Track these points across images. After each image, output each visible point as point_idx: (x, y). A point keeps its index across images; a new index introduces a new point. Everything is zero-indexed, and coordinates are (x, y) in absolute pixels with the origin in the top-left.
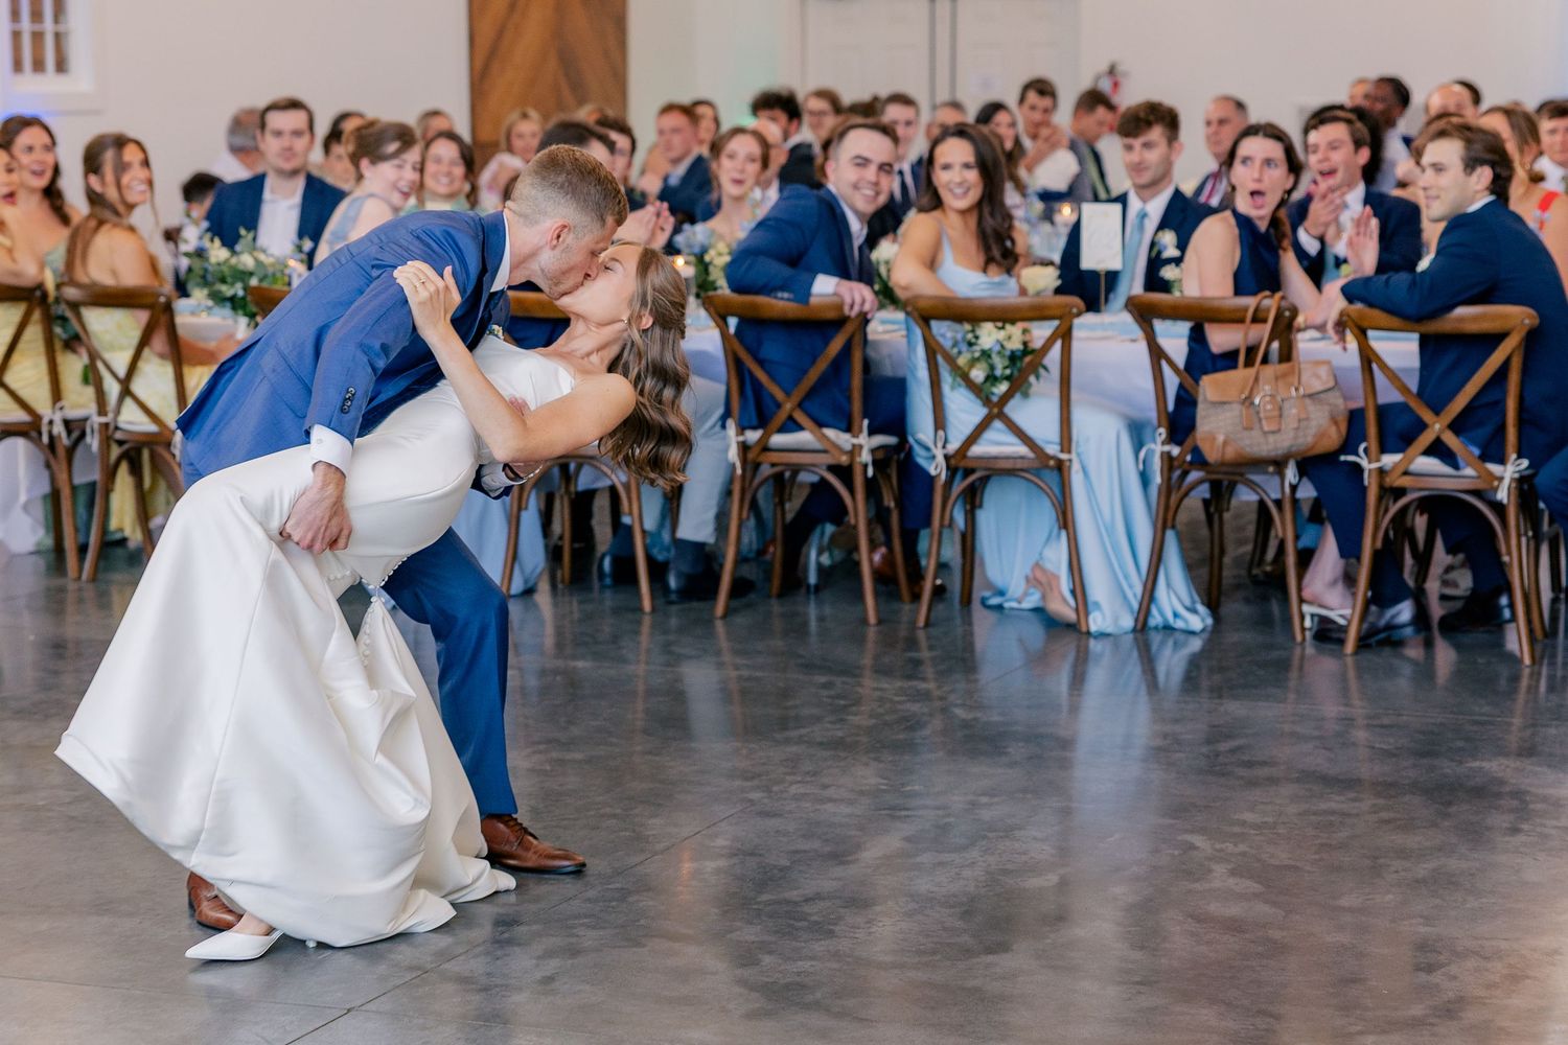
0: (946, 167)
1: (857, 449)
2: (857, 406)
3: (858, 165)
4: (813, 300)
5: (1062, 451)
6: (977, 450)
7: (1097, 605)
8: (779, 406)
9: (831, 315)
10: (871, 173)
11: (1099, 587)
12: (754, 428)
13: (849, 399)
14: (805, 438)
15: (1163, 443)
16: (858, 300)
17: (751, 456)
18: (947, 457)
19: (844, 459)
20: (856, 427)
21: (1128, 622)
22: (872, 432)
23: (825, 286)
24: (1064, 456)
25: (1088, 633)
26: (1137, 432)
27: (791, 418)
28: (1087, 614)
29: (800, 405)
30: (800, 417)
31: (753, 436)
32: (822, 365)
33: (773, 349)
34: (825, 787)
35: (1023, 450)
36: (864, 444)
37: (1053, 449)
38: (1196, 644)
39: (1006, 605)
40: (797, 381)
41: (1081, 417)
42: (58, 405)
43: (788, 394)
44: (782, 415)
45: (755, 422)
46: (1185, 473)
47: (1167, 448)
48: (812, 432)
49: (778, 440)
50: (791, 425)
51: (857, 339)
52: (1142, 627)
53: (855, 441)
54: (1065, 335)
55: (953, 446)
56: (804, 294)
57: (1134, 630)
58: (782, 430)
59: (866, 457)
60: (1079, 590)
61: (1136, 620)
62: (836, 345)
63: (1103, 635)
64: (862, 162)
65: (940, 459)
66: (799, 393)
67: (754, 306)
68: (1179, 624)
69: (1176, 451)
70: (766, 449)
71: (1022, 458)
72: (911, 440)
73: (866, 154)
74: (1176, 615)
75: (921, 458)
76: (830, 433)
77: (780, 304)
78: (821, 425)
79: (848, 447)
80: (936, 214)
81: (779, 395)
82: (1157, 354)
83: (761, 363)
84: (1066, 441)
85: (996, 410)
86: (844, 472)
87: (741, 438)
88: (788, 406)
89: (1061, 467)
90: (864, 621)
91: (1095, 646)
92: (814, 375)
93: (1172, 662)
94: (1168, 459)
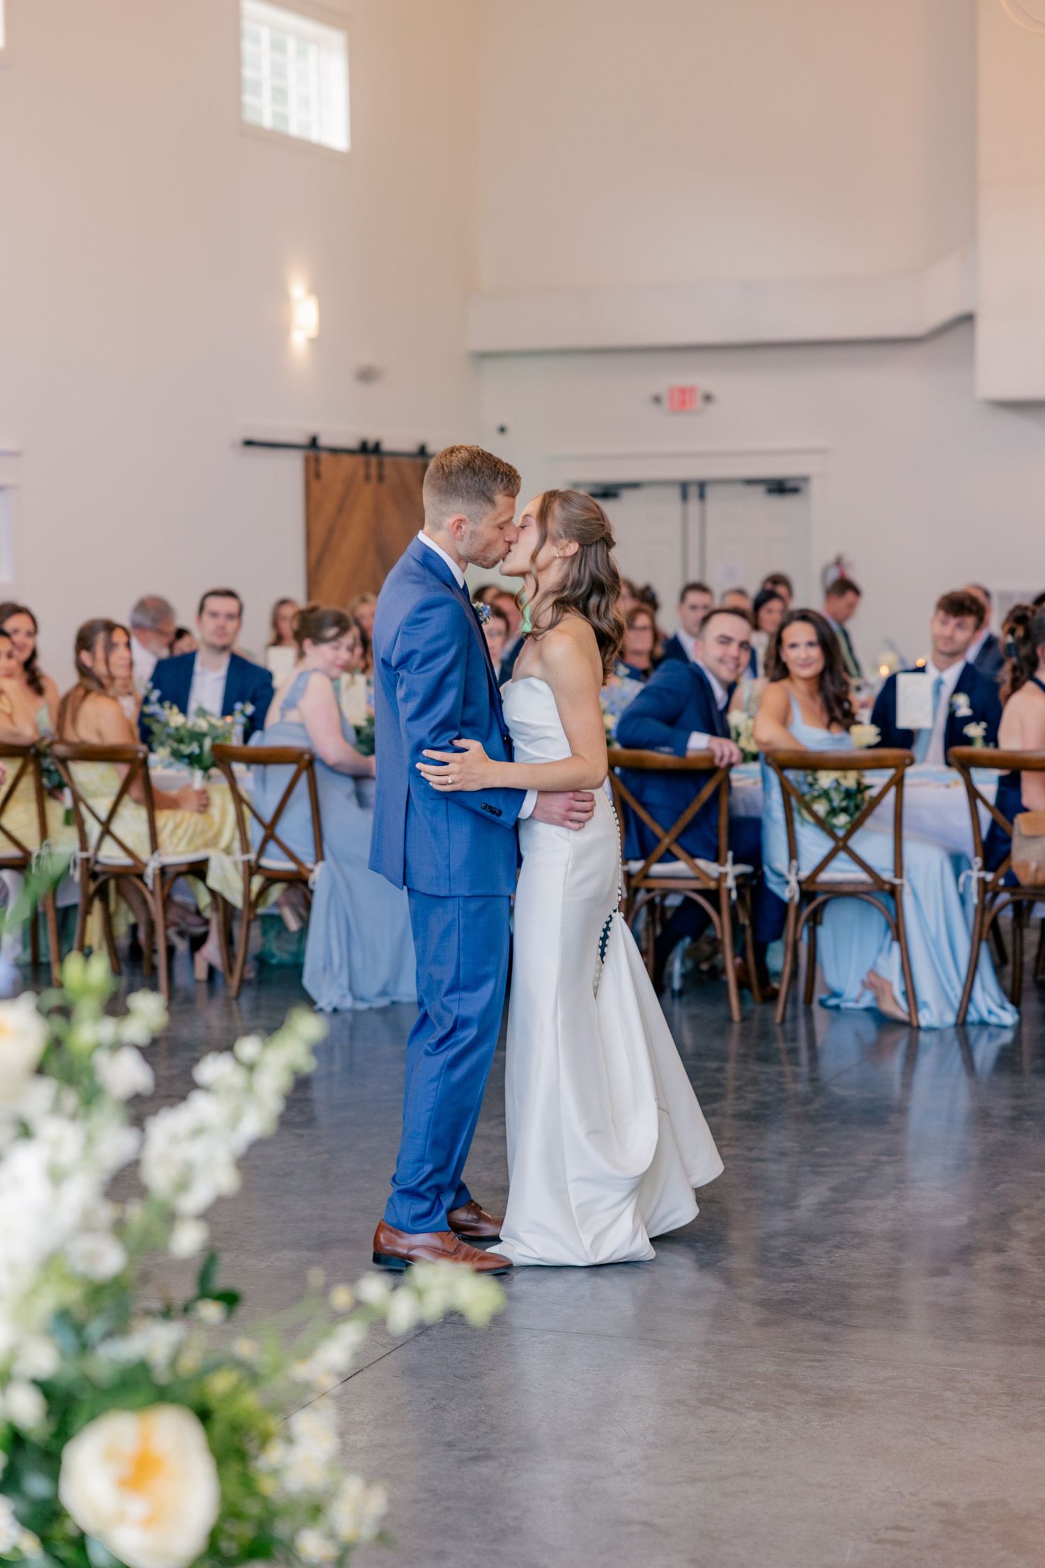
0: (793, 646)
1: (723, 876)
3: (722, 643)
4: (690, 754)
5: (896, 876)
6: (825, 876)
7: (926, 1004)
8: (658, 840)
9: (704, 765)
10: (733, 649)
11: (926, 989)
12: (637, 859)
13: (717, 836)
14: (680, 867)
15: (980, 870)
16: (727, 753)
17: (634, 883)
18: (800, 883)
19: (712, 885)
20: (722, 859)
21: (950, 1018)
22: (736, 861)
23: (699, 742)
24: (897, 881)
25: (919, 1028)
26: (958, 862)
27: (668, 851)
28: (917, 1011)
29: (677, 840)
30: (676, 850)
31: (636, 866)
32: (695, 807)
33: (654, 794)
34: (750, 1149)
35: (863, 876)
36: (729, 872)
37: (887, 876)
38: (1007, 1037)
39: (843, 1005)
40: (674, 821)
41: (909, 848)
42: (45, 842)
43: (667, 831)
44: (660, 850)
45: (638, 854)
46: (996, 895)
47: (982, 874)
48: (686, 861)
49: (657, 869)
50: (669, 857)
51: (724, 786)
52: (962, 1023)
53: (722, 870)
54: (898, 782)
55: (805, 874)
56: (681, 749)
57: (956, 1025)
58: (662, 860)
59: (730, 882)
60: (911, 994)
61: (958, 1016)
62: (707, 791)
63: (930, 1029)
64: (725, 640)
65: (794, 884)
66: (676, 830)
67: (641, 759)
68: (993, 1020)
69: (989, 877)
70: (645, 875)
71: (863, 883)
72: (766, 869)
73: (729, 633)
74: (990, 1012)
75: (773, 885)
76: (701, 863)
77: (662, 757)
78: (693, 856)
79: (715, 875)
80: (785, 683)
81: (658, 831)
82: (973, 794)
83: (644, 805)
84: (899, 869)
85: (841, 844)
86: (713, 896)
87: (626, 868)
88: (666, 841)
89: (894, 892)
90: (729, 1019)
91: (924, 1038)
92: (689, 815)
93: (985, 1052)
94: (983, 883)
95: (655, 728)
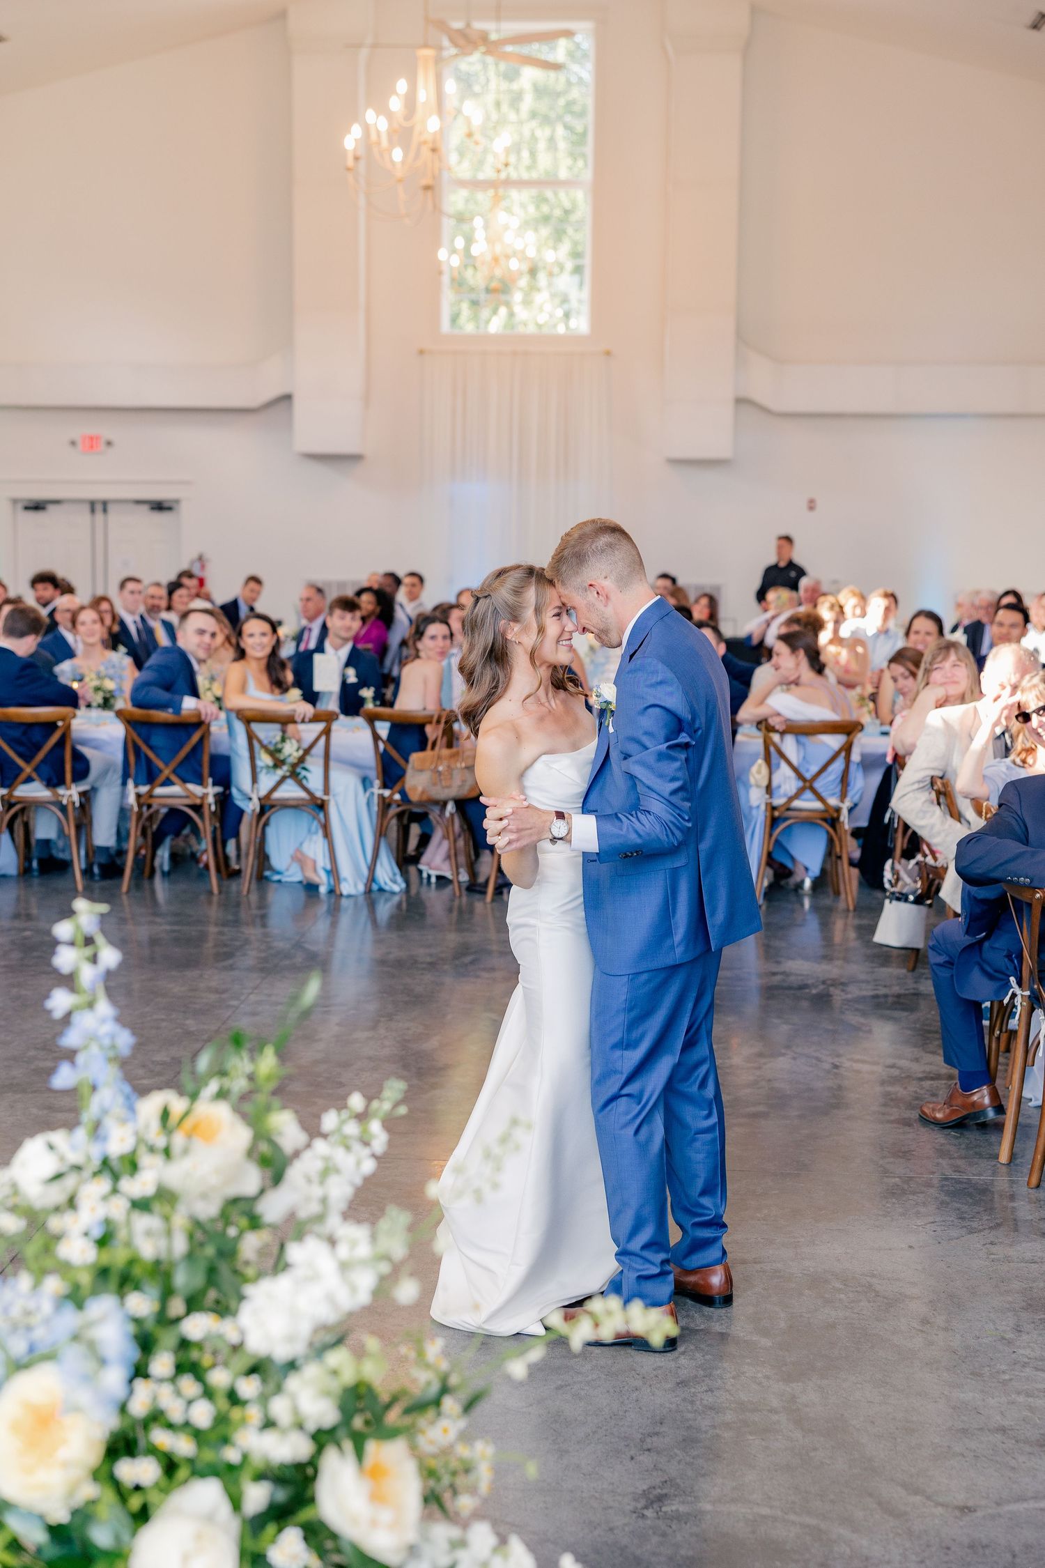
0: (251, 635)
1: (204, 796)
2: (206, 771)
4: (184, 712)
5: (325, 794)
6: (276, 795)
7: (345, 880)
8: (161, 771)
9: (194, 720)
10: (207, 638)
11: (345, 870)
12: (144, 784)
13: (201, 765)
14: (176, 789)
16: (209, 712)
17: (142, 800)
18: (260, 799)
19: (198, 802)
20: (205, 783)
21: (361, 888)
22: (214, 784)
23: (189, 703)
24: (325, 798)
25: (341, 895)
26: (366, 782)
27: (168, 779)
28: (339, 883)
29: (174, 772)
30: (173, 778)
31: (144, 789)
32: (187, 749)
33: (158, 739)
35: (303, 794)
36: (208, 792)
37: (319, 794)
39: (284, 879)
40: (172, 758)
41: (334, 775)
43: (167, 764)
44: (162, 778)
45: (143, 782)
48: (181, 786)
49: (159, 791)
50: (168, 782)
51: (206, 735)
52: (368, 891)
53: (205, 791)
55: (263, 793)
56: (178, 709)
57: (365, 893)
58: (164, 784)
59: (211, 799)
61: (366, 887)
62: (195, 738)
63: (349, 896)
64: (201, 632)
65: (256, 800)
66: (173, 764)
67: (149, 717)
68: (388, 888)
69: (387, 793)
70: (150, 795)
71: (303, 799)
72: (234, 791)
73: (203, 627)
74: (387, 883)
75: (239, 802)
76: (191, 786)
78: (185, 781)
79: (200, 794)
80: (242, 663)
81: (160, 764)
82: (376, 737)
83: (151, 748)
84: (327, 790)
86: (198, 808)
88: (167, 772)
90: (211, 893)
91: (344, 902)
93: (385, 910)
94: (382, 797)
95: (160, 694)
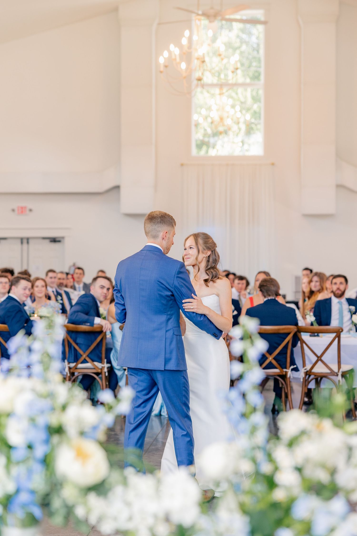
1: (103, 368)
2: (104, 355)
3: (102, 288)
4: (94, 326)
8: (81, 356)
9: (99, 330)
13: (101, 353)
14: (89, 365)
16: (107, 325)
17: (72, 370)
19: (99, 371)
23: (97, 321)
27: (85, 359)
29: (88, 356)
31: (72, 365)
33: (81, 340)
40: (87, 349)
43: (84, 352)
45: (73, 361)
49: (80, 366)
50: (85, 361)
51: (104, 338)
53: (103, 365)
56: (92, 324)
58: (82, 363)
59: (105, 370)
64: (103, 287)
70: (76, 368)
73: (104, 285)
78: (93, 361)
79: (100, 367)
83: (77, 344)
86: (99, 374)
87: (69, 365)
88: (84, 356)
95: (83, 317)
